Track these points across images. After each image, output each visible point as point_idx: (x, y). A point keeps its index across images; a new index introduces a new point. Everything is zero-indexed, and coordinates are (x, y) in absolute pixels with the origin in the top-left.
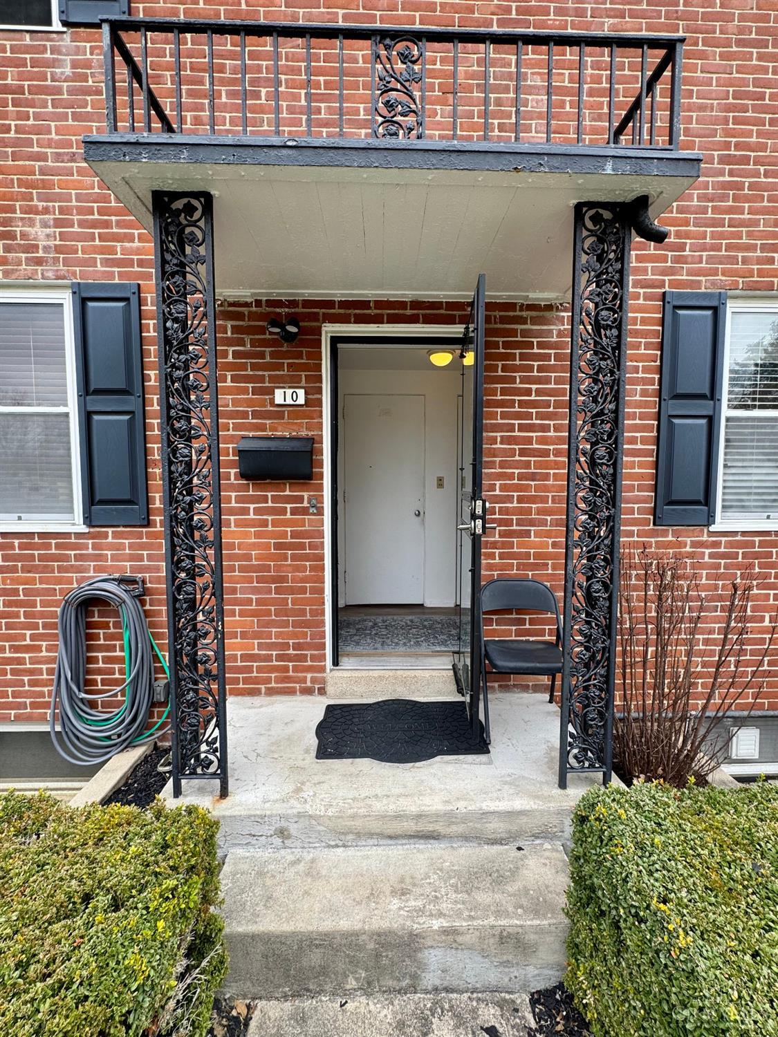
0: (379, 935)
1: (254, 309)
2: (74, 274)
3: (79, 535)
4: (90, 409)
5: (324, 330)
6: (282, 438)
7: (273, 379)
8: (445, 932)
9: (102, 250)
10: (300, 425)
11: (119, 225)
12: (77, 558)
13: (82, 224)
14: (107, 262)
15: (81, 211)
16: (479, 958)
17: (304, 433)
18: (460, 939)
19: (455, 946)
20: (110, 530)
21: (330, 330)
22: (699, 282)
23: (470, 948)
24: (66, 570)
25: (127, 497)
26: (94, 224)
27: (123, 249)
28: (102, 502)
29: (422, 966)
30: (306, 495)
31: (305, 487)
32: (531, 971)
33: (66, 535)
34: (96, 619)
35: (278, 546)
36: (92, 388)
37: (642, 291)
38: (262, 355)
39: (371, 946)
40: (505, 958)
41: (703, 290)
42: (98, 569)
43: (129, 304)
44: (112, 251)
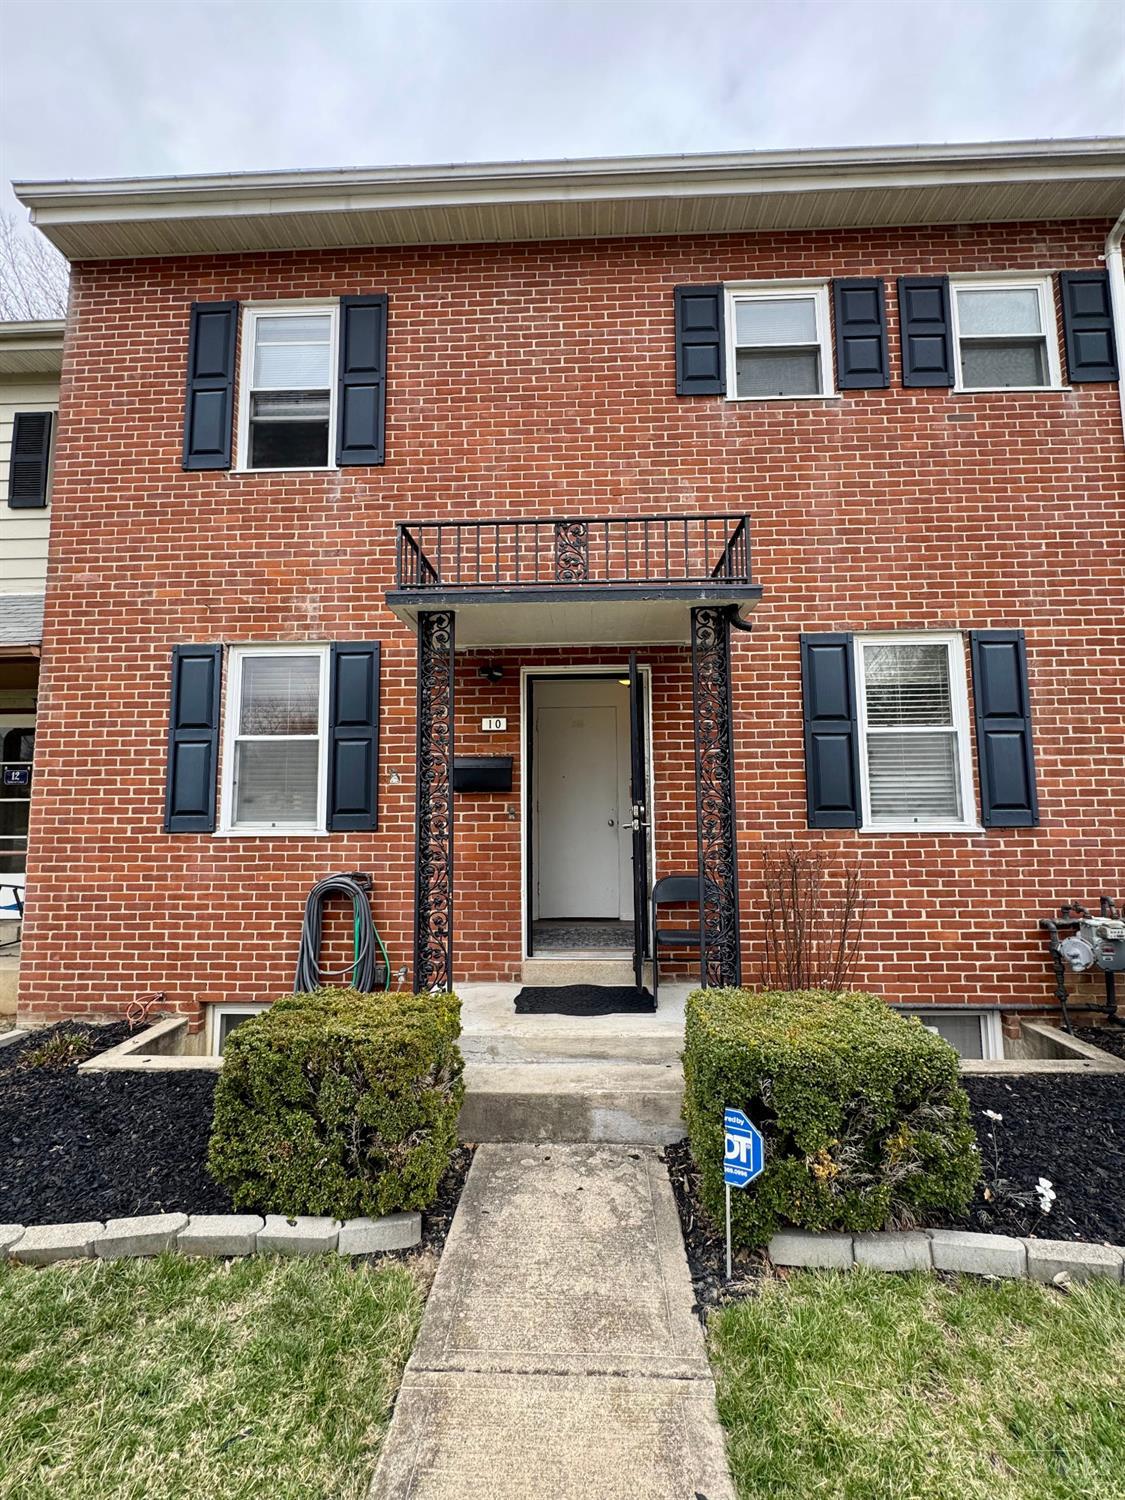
0: (561, 1097)
1: (467, 657)
2: (332, 636)
3: (321, 839)
4: (337, 737)
5: (522, 671)
6: (488, 758)
7: (480, 710)
8: (605, 1096)
9: (354, 617)
10: (502, 747)
11: (367, 598)
12: (318, 858)
13: (340, 599)
14: (357, 626)
15: (340, 590)
16: (629, 1117)
17: (505, 753)
18: (616, 1102)
19: (612, 1107)
20: (345, 835)
21: (526, 671)
22: (830, 625)
23: (623, 1109)
24: (308, 868)
25: (362, 807)
26: (350, 599)
27: (369, 616)
28: (342, 811)
29: (591, 1122)
30: (506, 804)
31: (506, 797)
32: (666, 1129)
33: (311, 839)
34: (329, 911)
35: (482, 847)
36: (340, 720)
37: (781, 634)
38: (472, 692)
39: (556, 1106)
40: (647, 1118)
41: (834, 631)
42: (334, 868)
43: (372, 657)
44: (362, 617)
